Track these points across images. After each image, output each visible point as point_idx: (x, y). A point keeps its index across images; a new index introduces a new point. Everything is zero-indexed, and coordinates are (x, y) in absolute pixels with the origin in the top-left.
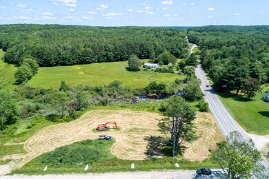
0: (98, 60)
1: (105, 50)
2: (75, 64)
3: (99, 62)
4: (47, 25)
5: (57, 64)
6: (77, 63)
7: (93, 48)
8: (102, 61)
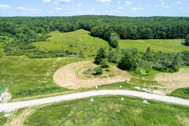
0: (154, 37)
1: (160, 30)
2: (138, 39)
3: (155, 38)
4: (101, 16)
5: (128, 38)
6: (140, 39)
7: (151, 28)
8: (157, 38)
